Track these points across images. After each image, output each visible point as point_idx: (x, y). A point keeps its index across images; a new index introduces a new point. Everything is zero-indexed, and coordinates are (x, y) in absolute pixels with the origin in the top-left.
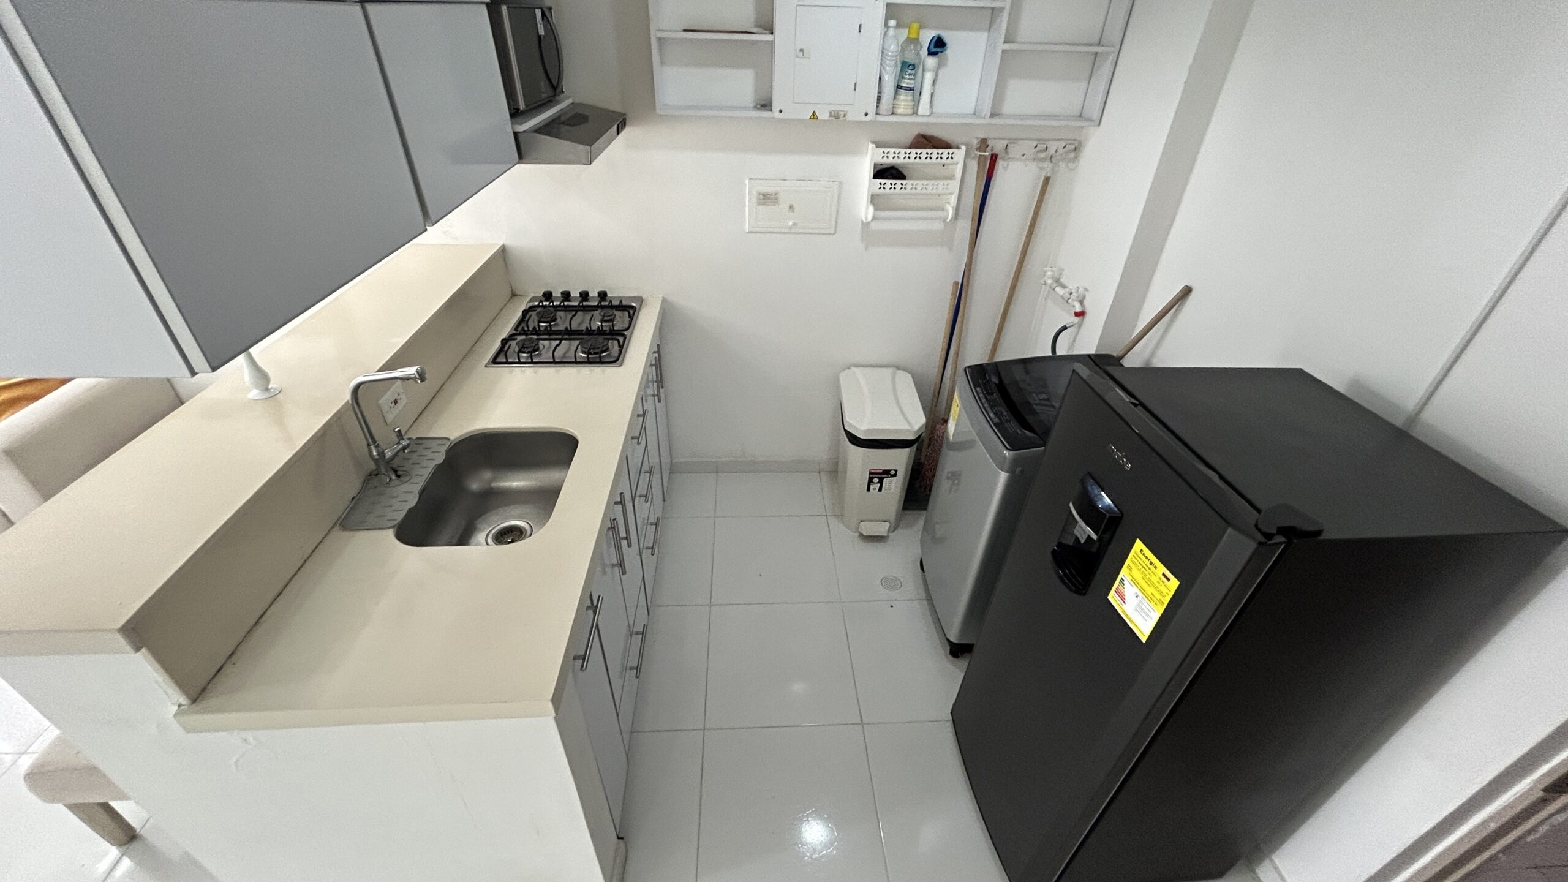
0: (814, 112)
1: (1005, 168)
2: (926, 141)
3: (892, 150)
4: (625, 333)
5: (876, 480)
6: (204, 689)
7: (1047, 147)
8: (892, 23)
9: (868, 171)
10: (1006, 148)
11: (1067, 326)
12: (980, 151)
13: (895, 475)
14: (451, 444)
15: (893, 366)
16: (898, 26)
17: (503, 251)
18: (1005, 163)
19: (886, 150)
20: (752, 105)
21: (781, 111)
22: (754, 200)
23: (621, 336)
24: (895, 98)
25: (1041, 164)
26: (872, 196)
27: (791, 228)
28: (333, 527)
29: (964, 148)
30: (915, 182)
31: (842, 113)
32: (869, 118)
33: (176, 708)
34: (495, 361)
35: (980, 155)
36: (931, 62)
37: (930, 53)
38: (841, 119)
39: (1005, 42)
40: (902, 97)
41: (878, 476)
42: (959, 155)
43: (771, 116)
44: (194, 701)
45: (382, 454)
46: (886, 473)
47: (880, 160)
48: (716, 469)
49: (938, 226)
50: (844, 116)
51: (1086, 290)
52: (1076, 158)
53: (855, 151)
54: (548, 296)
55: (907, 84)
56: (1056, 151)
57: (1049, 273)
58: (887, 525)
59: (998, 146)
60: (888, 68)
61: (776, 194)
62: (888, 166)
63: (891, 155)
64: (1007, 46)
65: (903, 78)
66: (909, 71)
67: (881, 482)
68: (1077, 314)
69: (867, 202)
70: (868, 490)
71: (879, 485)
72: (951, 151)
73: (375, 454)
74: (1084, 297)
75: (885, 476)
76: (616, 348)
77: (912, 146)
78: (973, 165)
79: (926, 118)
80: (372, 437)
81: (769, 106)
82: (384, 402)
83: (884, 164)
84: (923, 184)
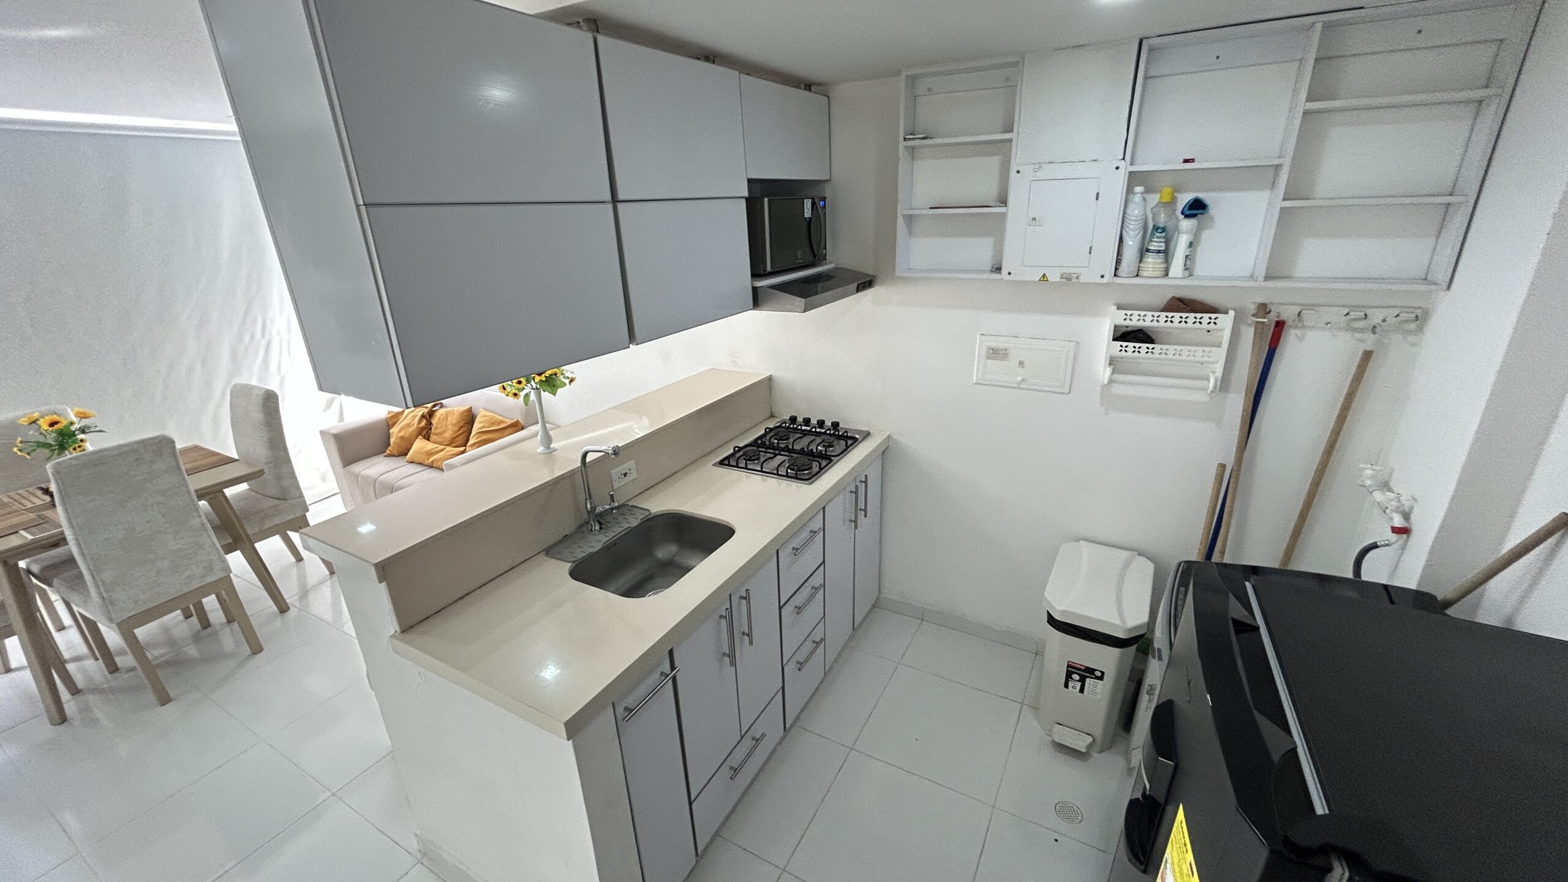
0: (1044, 274)
1: (1301, 339)
2: (1181, 304)
3: (1136, 313)
4: (832, 458)
5: (1076, 677)
7: (1365, 315)
8: (1139, 189)
9: (1107, 332)
10: (1299, 315)
11: (1378, 544)
12: (1257, 318)
13: (1101, 678)
14: (649, 515)
15: (1136, 551)
16: (1147, 191)
17: (770, 379)
18: (1298, 332)
19: (1129, 313)
20: (990, 269)
21: (1009, 274)
22: (984, 353)
23: (826, 460)
24: (1141, 262)
25: (1358, 335)
26: (1111, 357)
27: (1019, 383)
28: (541, 551)
29: (1232, 313)
30: (1165, 347)
31: (1075, 275)
32: (1105, 280)
33: (394, 632)
34: (722, 463)
35: (1257, 322)
36: (1186, 224)
37: (1187, 216)
39: (1284, 200)
40: (1149, 260)
41: (1081, 673)
42: (1226, 322)
43: (1000, 278)
44: (403, 632)
45: (593, 508)
46: (1091, 671)
47: (1121, 322)
48: (922, 616)
49: (1201, 397)
50: (1077, 278)
52: (1420, 329)
53: (1091, 311)
54: (793, 419)
55: (1155, 246)
56: (1384, 321)
57: (1369, 472)
58: (1090, 739)
59: (1288, 313)
60: (1131, 232)
61: (1006, 350)
62: (1135, 329)
63: (1135, 318)
64: (1287, 204)
65: (1152, 241)
66: (1158, 235)
67: (1082, 680)
68: (1396, 530)
69: (1105, 364)
70: (1066, 686)
71: (1079, 684)
72: (1213, 316)
73: (589, 506)
75: (1088, 675)
76: (817, 469)
77: (1166, 309)
78: (1248, 334)
79: (1177, 282)
80: (590, 494)
81: (998, 270)
82: (616, 472)
83: (1127, 327)
84: (1175, 350)
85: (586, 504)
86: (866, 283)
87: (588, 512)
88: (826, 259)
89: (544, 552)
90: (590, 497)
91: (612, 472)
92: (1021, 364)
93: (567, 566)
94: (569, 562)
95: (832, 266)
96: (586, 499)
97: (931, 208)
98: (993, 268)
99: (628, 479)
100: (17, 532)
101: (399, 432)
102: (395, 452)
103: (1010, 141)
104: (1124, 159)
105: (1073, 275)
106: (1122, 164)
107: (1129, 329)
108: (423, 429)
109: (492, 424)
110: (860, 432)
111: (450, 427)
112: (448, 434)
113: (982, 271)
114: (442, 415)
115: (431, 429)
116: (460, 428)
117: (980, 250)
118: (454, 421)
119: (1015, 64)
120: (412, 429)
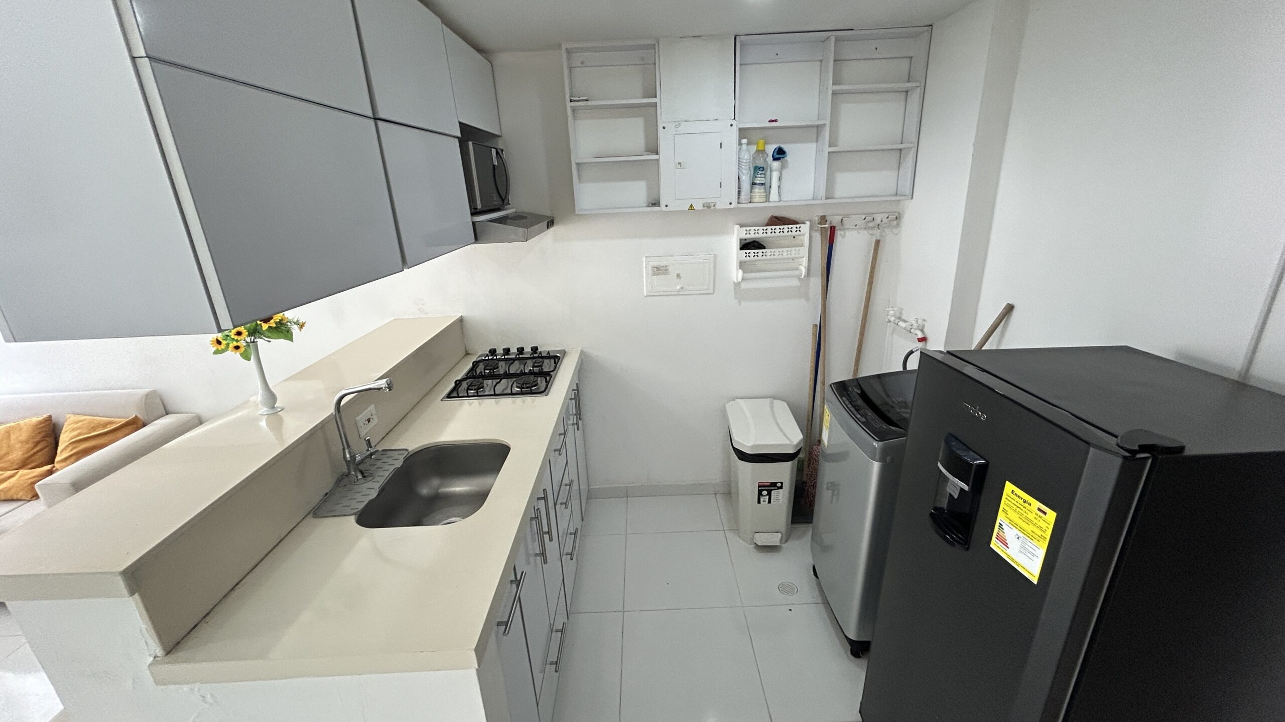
0: (691, 205)
1: (843, 237)
2: (777, 221)
3: (752, 228)
4: (552, 373)
5: (765, 493)
6: (178, 643)
7: (873, 218)
8: (744, 141)
9: (735, 244)
10: (842, 222)
11: (913, 350)
12: (821, 225)
13: (781, 488)
14: (408, 453)
15: (770, 397)
16: (748, 144)
17: (461, 320)
18: (842, 233)
19: (748, 229)
20: (645, 205)
21: (667, 206)
22: (650, 271)
23: (548, 376)
24: (751, 192)
25: (870, 232)
26: (740, 263)
27: (679, 291)
28: (307, 515)
29: (808, 223)
30: (773, 250)
31: (713, 204)
32: (732, 206)
33: (152, 659)
34: (449, 396)
35: (821, 228)
36: (776, 164)
37: (775, 159)
38: (712, 208)
39: (830, 146)
40: (756, 190)
41: (766, 488)
42: (805, 228)
43: (660, 210)
44: (168, 653)
45: (353, 457)
46: (774, 485)
47: (744, 236)
48: (626, 493)
49: (795, 282)
50: (714, 206)
51: (924, 320)
52: (898, 225)
53: (723, 231)
54: (493, 352)
55: (760, 181)
56: (882, 221)
57: (891, 312)
58: (780, 535)
59: (835, 220)
60: (744, 171)
61: (666, 266)
62: (752, 241)
63: (752, 232)
64: (831, 149)
65: (756, 177)
66: (760, 172)
67: (769, 494)
68: (920, 340)
69: (737, 266)
70: (759, 502)
71: (768, 497)
72: (798, 226)
73: (348, 456)
74: (923, 326)
75: (773, 488)
76: (544, 384)
77: (770, 224)
78: (817, 236)
79: (776, 204)
80: (347, 442)
81: (656, 204)
82: (361, 418)
83: (745, 240)
84: (779, 251)
85: (344, 453)
86: (551, 223)
87: (348, 463)
88: (508, 204)
89: (311, 516)
90: (348, 446)
91: (357, 418)
92: (678, 276)
95: (515, 209)
96: (344, 449)
98: (653, 203)
99: (373, 423)
103: (655, 105)
104: (734, 119)
105: (711, 204)
106: (734, 122)
107: (748, 241)
109: (94, 429)
110: (559, 351)
111: (18, 446)
113: (642, 207)
116: (37, 444)
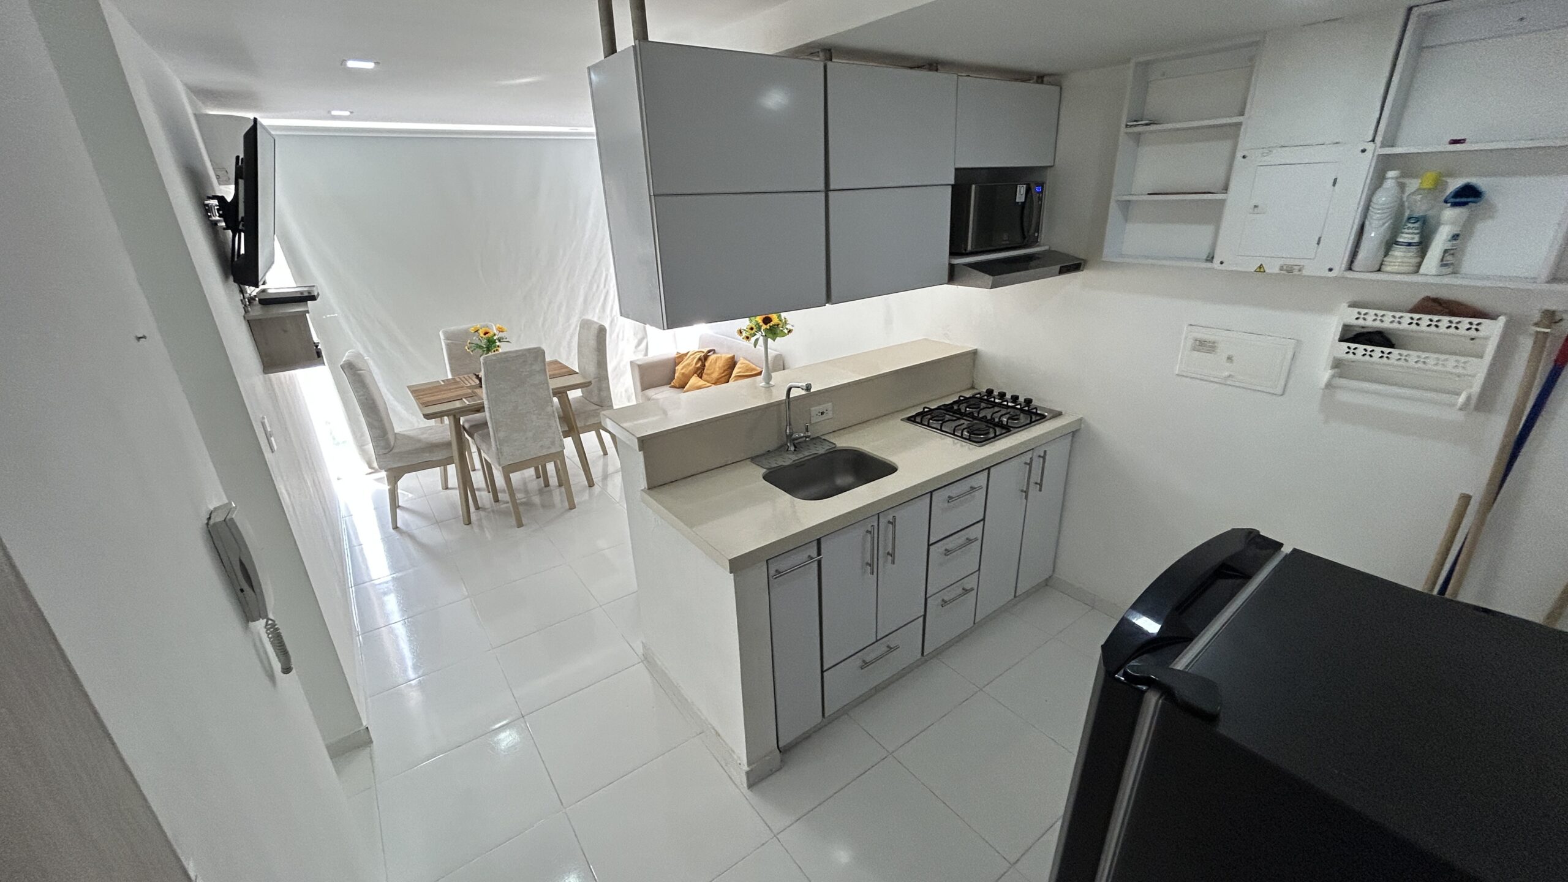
0: (1261, 265)
3: (1372, 312)
4: (1014, 430)
6: (654, 487)
8: (1390, 174)
9: (1335, 330)
12: (1538, 327)
14: (835, 448)
16: (1403, 175)
17: (974, 353)
19: (1363, 311)
21: (1222, 263)
22: (1190, 345)
23: (1007, 430)
26: (1334, 360)
27: (1226, 379)
29: (1502, 320)
30: (1404, 352)
31: (1298, 268)
32: (1331, 274)
33: (642, 487)
34: (910, 418)
35: (1538, 332)
36: (1450, 214)
37: (1453, 204)
38: (1295, 273)
40: (1397, 253)
42: (1492, 330)
43: (1212, 267)
44: (649, 489)
45: (791, 434)
47: (1352, 321)
50: (1300, 270)
53: (1325, 309)
54: (990, 392)
55: (1407, 238)
60: (1375, 222)
61: (1214, 343)
63: (1370, 318)
65: (1399, 232)
66: (1410, 225)
69: (1326, 366)
72: (1475, 321)
73: (788, 431)
76: (994, 436)
77: (1414, 310)
78: (1526, 344)
79: (1431, 280)
80: (790, 423)
81: (1210, 259)
82: (815, 410)
83: (1363, 327)
84: (1419, 357)
85: (786, 430)
86: (1072, 266)
87: (787, 436)
88: (1037, 242)
89: (749, 460)
90: (790, 424)
91: (813, 409)
92: (1230, 359)
93: (764, 471)
94: (765, 468)
95: (1047, 248)
96: (787, 426)
97: (1149, 194)
98: (1208, 257)
99: (825, 417)
100: (461, 399)
101: (682, 369)
102: (677, 386)
103: (1240, 124)
104: (1373, 141)
105: (1295, 267)
106: (1370, 147)
107: (1365, 330)
108: (698, 369)
109: (747, 370)
110: (1050, 411)
111: (717, 369)
112: (715, 375)
113: (1197, 260)
114: (713, 359)
115: (704, 370)
116: (724, 371)
117: (1196, 237)
118: (721, 365)
119: (1256, 43)
120: (691, 368)
